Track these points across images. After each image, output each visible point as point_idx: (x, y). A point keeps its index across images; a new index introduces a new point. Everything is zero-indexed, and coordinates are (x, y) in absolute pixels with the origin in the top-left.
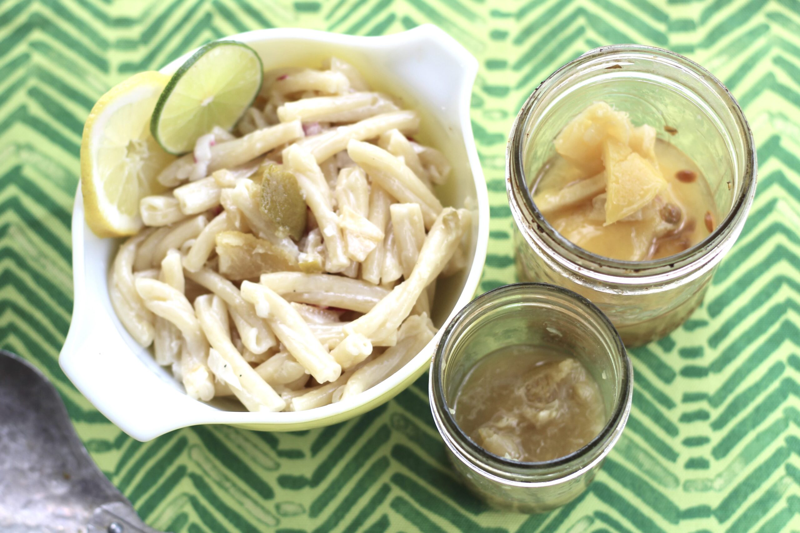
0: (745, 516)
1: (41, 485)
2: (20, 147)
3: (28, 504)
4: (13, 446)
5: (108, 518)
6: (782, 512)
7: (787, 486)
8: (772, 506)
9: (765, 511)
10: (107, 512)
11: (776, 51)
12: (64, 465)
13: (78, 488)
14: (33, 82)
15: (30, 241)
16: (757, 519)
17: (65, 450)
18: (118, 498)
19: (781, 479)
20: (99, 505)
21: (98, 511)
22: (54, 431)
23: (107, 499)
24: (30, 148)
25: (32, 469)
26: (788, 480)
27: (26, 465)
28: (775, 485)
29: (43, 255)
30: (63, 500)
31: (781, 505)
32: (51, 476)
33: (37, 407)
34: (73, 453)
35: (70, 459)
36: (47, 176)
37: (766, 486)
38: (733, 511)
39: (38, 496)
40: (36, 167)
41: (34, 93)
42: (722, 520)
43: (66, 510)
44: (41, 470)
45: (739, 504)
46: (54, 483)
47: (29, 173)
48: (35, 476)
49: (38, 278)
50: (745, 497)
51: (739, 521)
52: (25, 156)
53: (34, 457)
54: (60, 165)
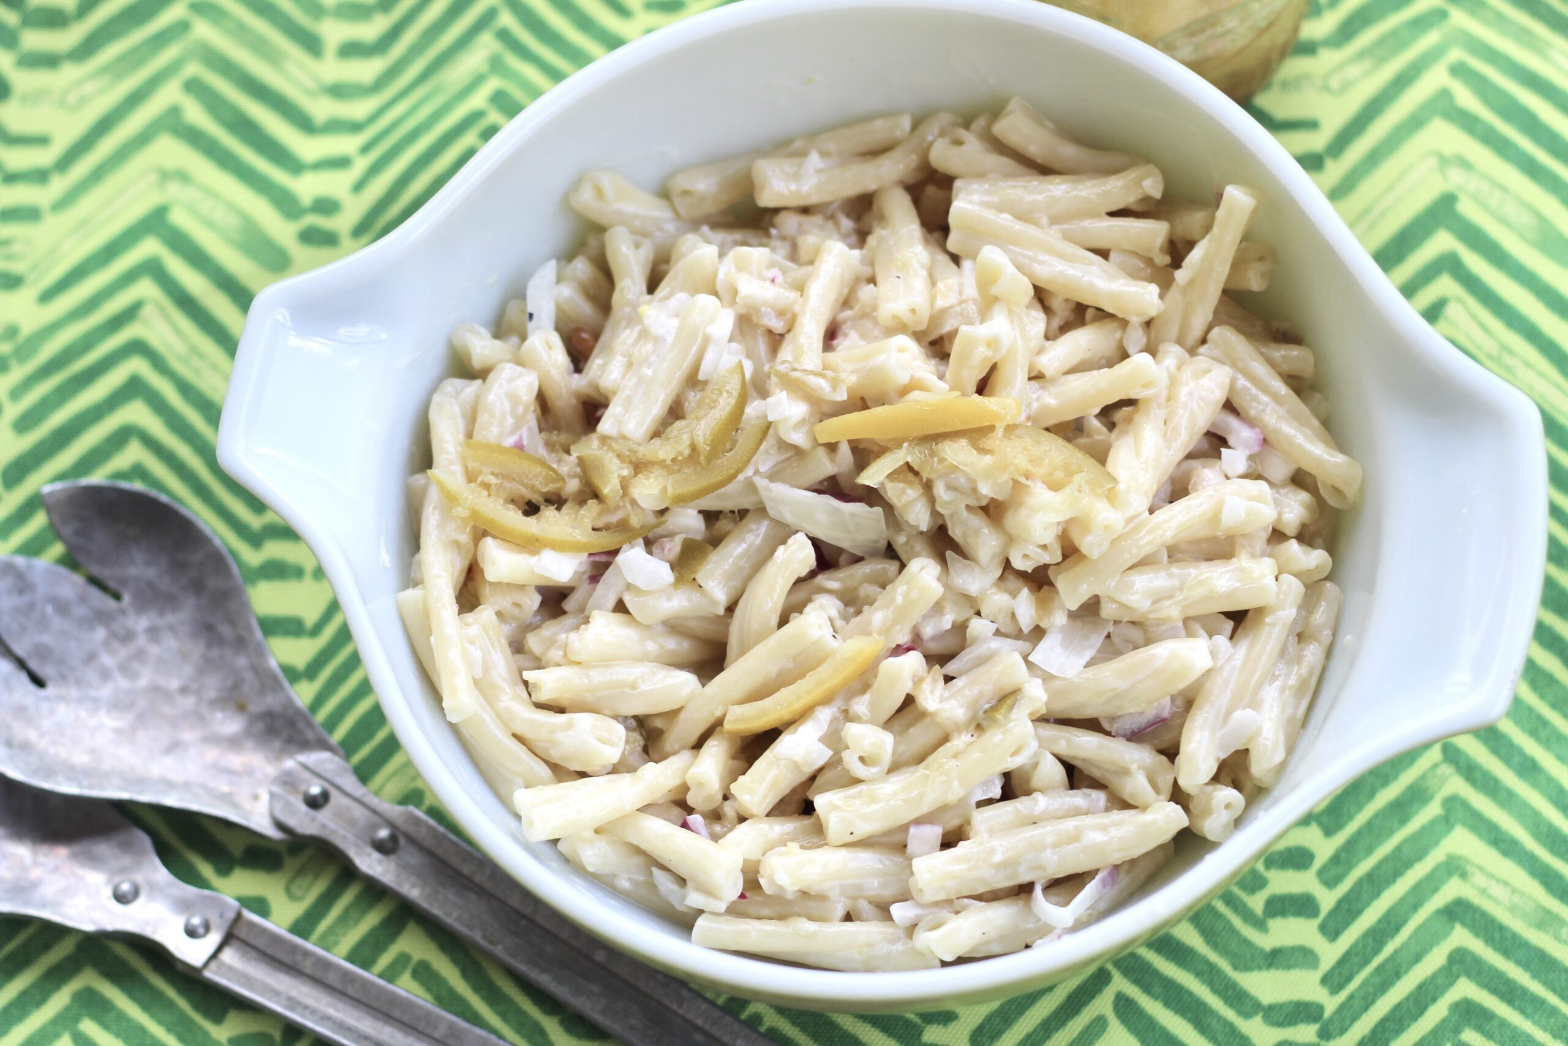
0: (1369, 826)
1: (198, 718)
2: (166, 176)
3: (173, 747)
4: (154, 650)
5: (306, 775)
6: (1433, 823)
7: (1443, 780)
8: (1417, 812)
9: (1404, 820)
10: (305, 767)
11: (1456, 54)
12: (236, 686)
13: (260, 726)
14: (193, 69)
15: (177, 330)
16: (1391, 832)
17: (242, 661)
18: (323, 745)
19: (1435, 766)
20: (291, 755)
21: (289, 764)
22: (225, 630)
23: (305, 745)
24: (183, 177)
25: (184, 690)
26: (1446, 769)
27: (174, 684)
28: (1423, 776)
29: (195, 351)
30: (233, 743)
31: (1432, 810)
32: (215, 703)
33: (198, 587)
34: (254, 669)
35: (249, 676)
36: (211, 225)
37: (1407, 778)
38: (1350, 818)
39: (188, 735)
40: (192, 209)
41: (194, 87)
42: (1328, 832)
43: (235, 760)
44: (198, 693)
45: (1360, 807)
46: (219, 715)
47: (179, 218)
48: (189, 702)
49: (185, 388)
50: (1372, 794)
51: (1359, 833)
52: (174, 190)
53: (188, 670)
54: (232, 208)
